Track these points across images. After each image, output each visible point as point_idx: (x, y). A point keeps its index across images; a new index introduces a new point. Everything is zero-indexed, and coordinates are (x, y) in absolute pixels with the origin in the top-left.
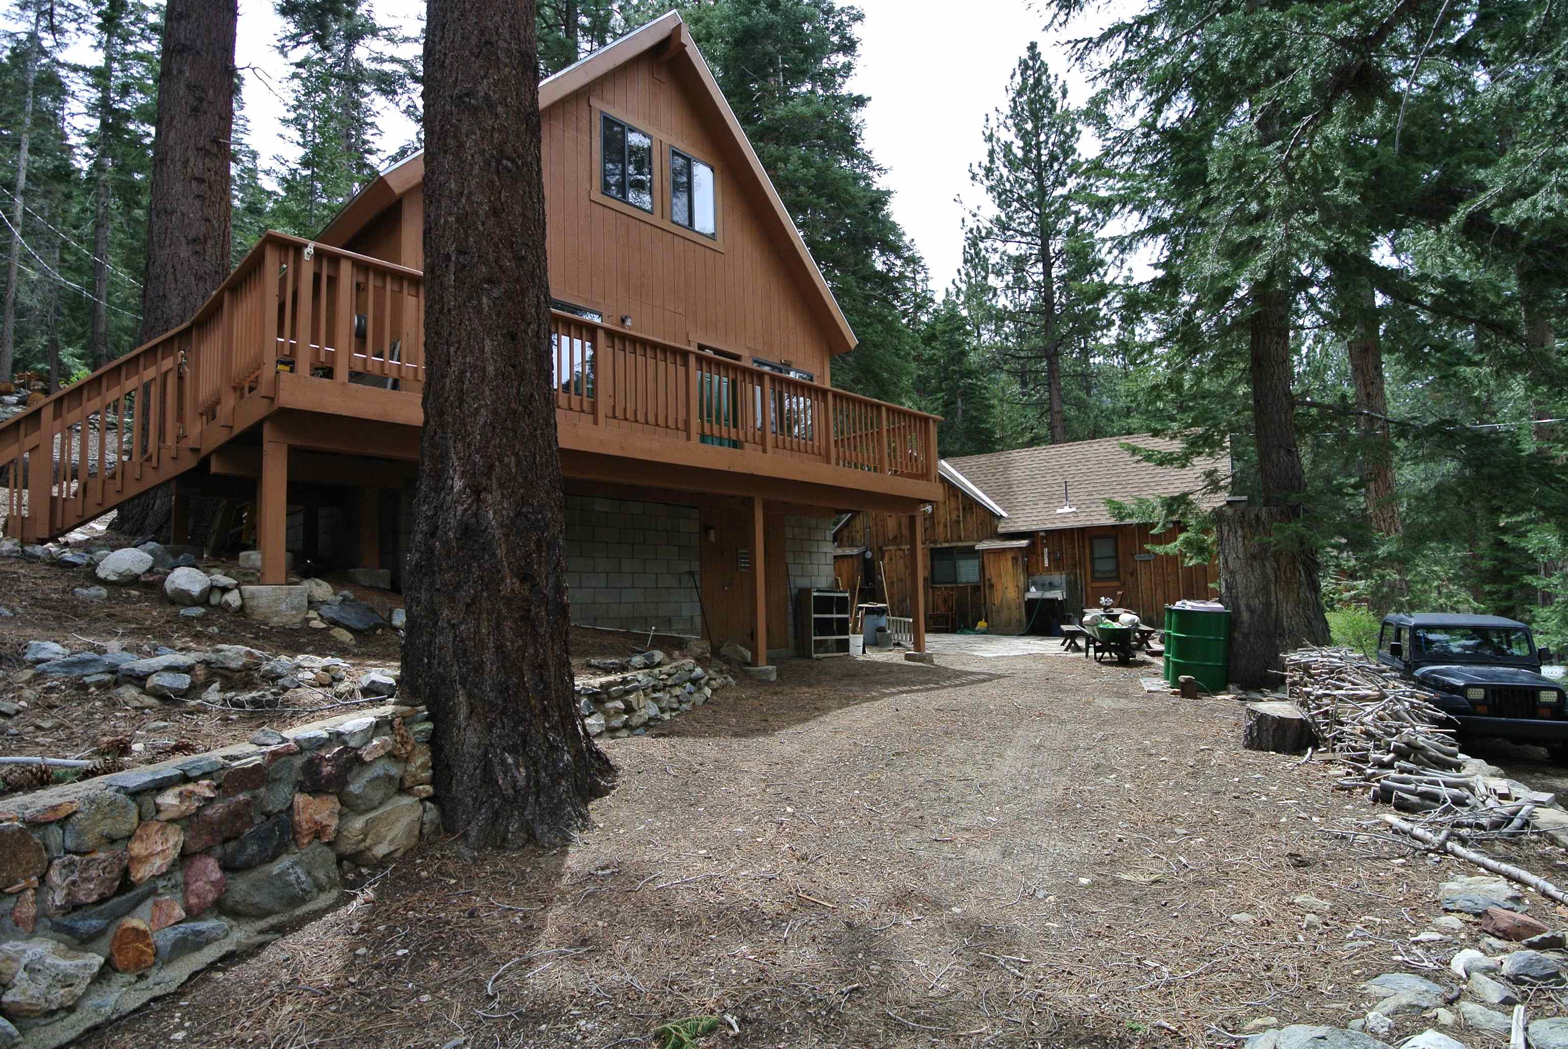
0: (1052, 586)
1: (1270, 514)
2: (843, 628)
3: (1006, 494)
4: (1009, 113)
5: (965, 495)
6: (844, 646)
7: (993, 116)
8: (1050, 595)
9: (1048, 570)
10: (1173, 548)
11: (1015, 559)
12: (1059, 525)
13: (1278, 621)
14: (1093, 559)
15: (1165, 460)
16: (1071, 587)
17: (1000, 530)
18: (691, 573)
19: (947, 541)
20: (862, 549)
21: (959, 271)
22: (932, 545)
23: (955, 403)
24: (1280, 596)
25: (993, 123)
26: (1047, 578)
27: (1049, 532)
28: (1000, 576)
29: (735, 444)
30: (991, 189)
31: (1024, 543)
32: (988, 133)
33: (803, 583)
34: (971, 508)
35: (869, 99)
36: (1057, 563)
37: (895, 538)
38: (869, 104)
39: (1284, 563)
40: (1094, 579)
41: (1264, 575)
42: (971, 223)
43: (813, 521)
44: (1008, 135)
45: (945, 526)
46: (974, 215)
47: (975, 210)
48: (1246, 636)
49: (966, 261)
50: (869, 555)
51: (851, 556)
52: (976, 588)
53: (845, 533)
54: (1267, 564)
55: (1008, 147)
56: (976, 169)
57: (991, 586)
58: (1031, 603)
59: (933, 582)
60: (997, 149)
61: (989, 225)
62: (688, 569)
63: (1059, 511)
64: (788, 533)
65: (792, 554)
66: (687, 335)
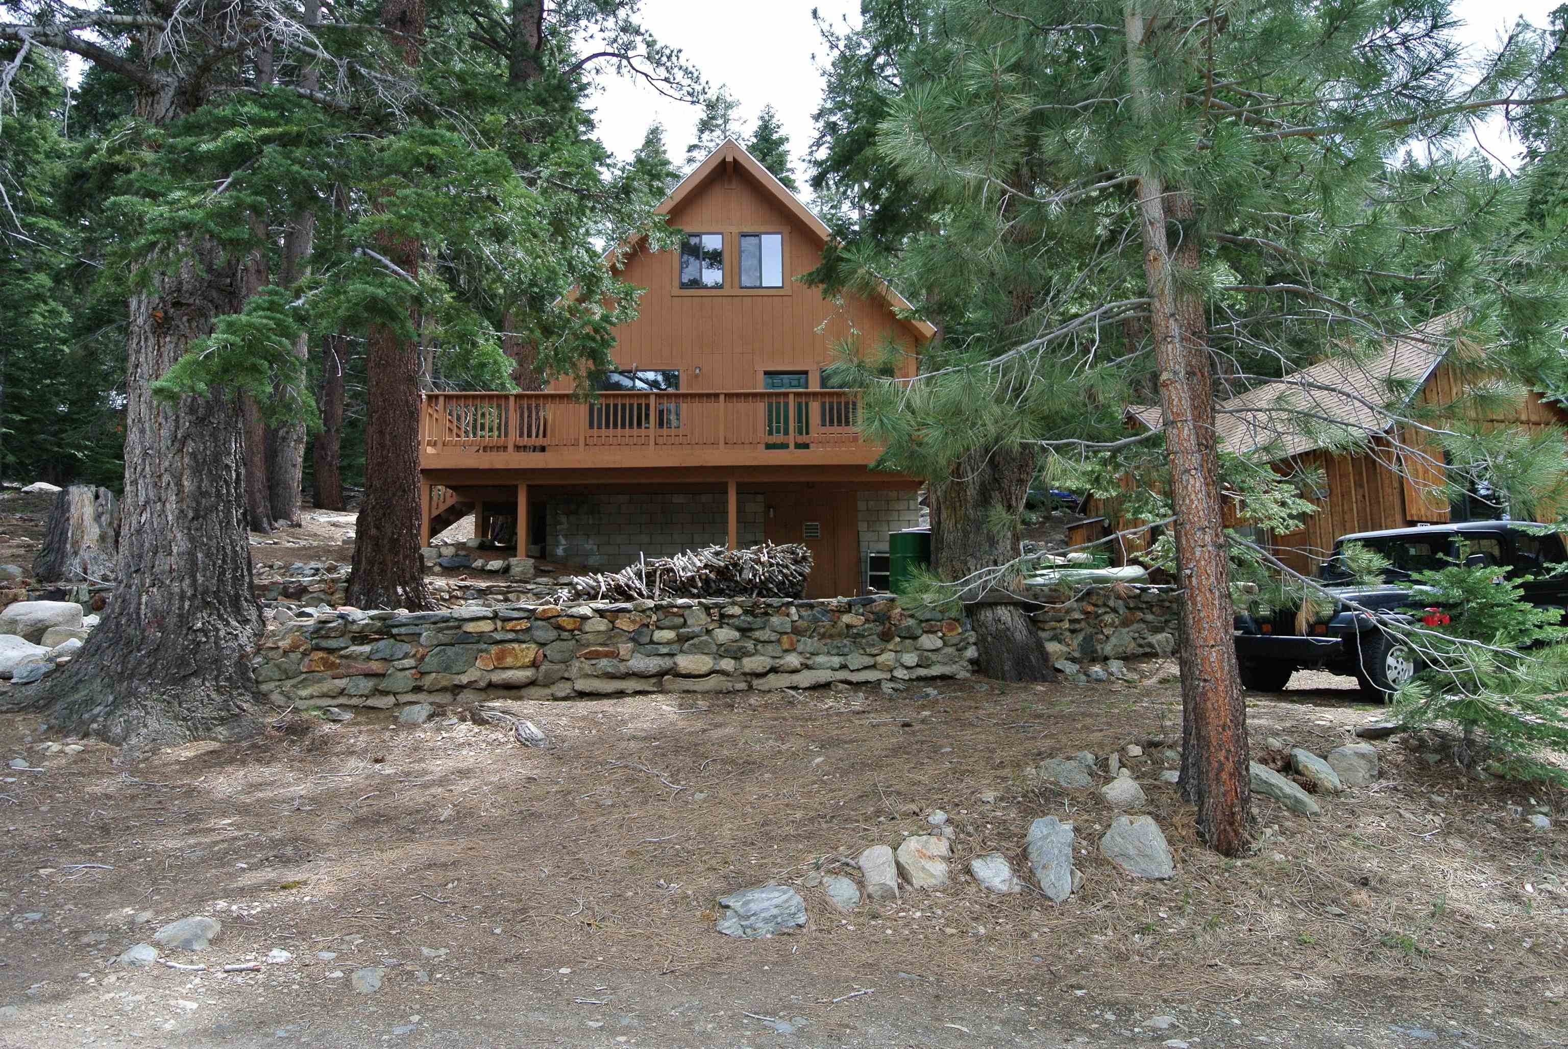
24: (946, 515)
29: (807, 446)
64: (861, 506)
65: (865, 525)
66: (754, 367)
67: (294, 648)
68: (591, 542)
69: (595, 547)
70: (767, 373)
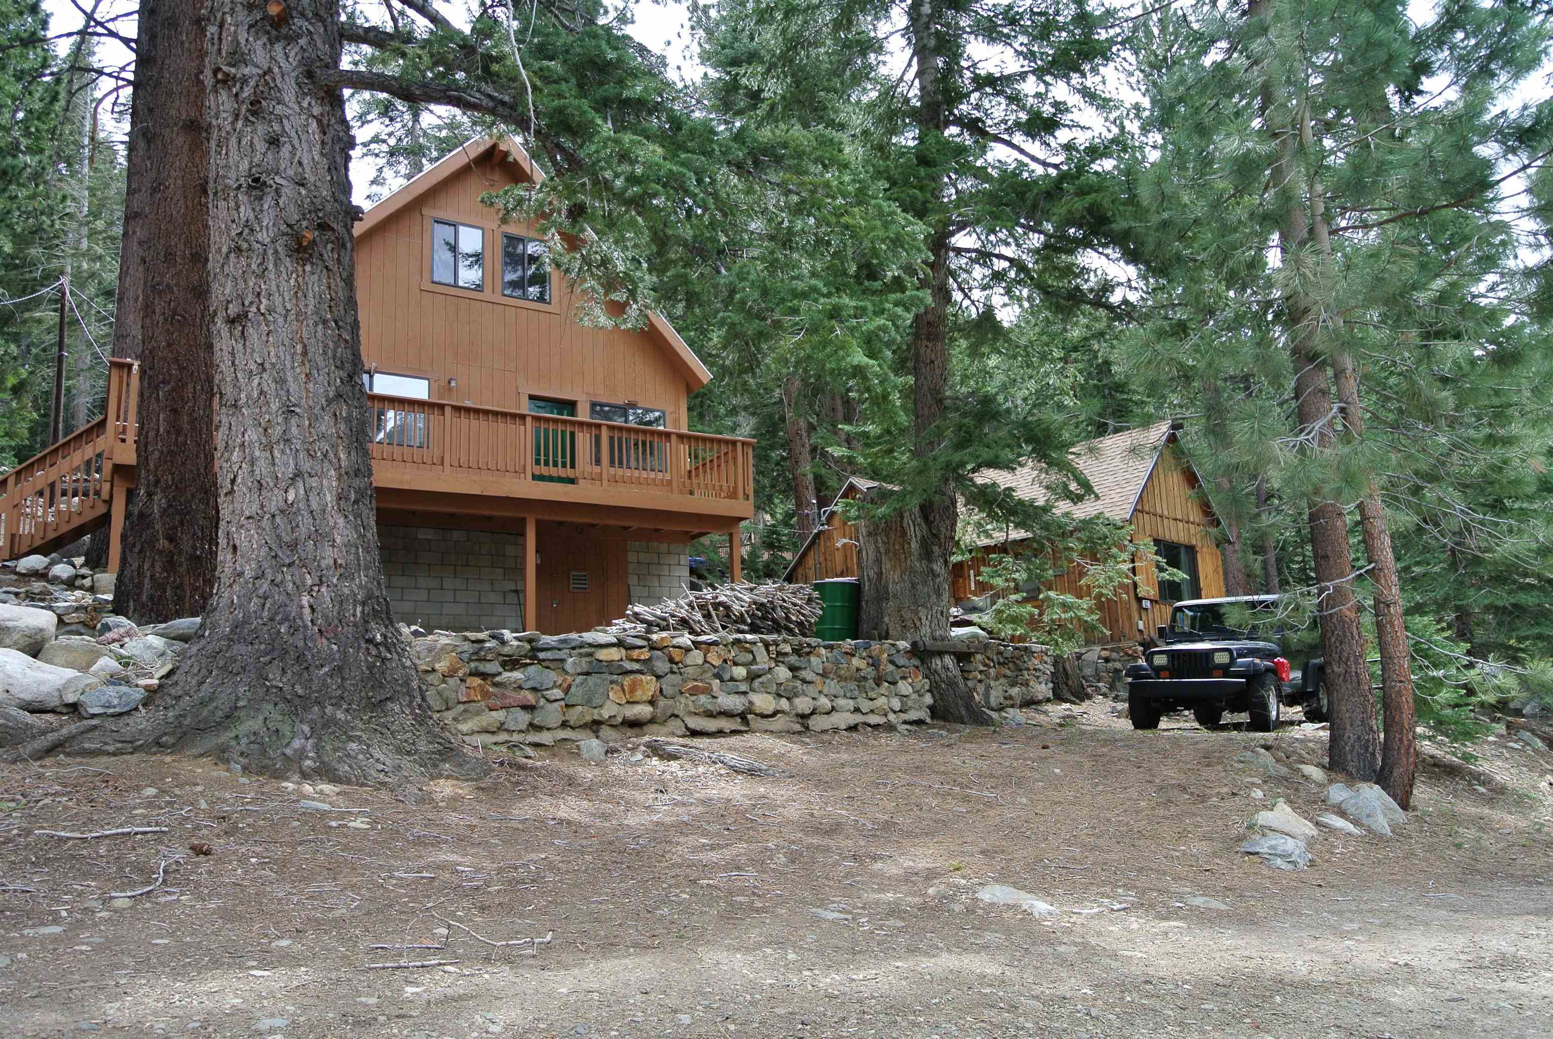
9: (974, 593)
13: (886, 587)
18: (517, 592)
24: (888, 566)
29: (572, 481)
41: (877, 549)
43: (664, 547)
62: (514, 588)
64: (632, 557)
65: (636, 577)
66: (517, 388)
67: (451, 673)
70: (532, 397)
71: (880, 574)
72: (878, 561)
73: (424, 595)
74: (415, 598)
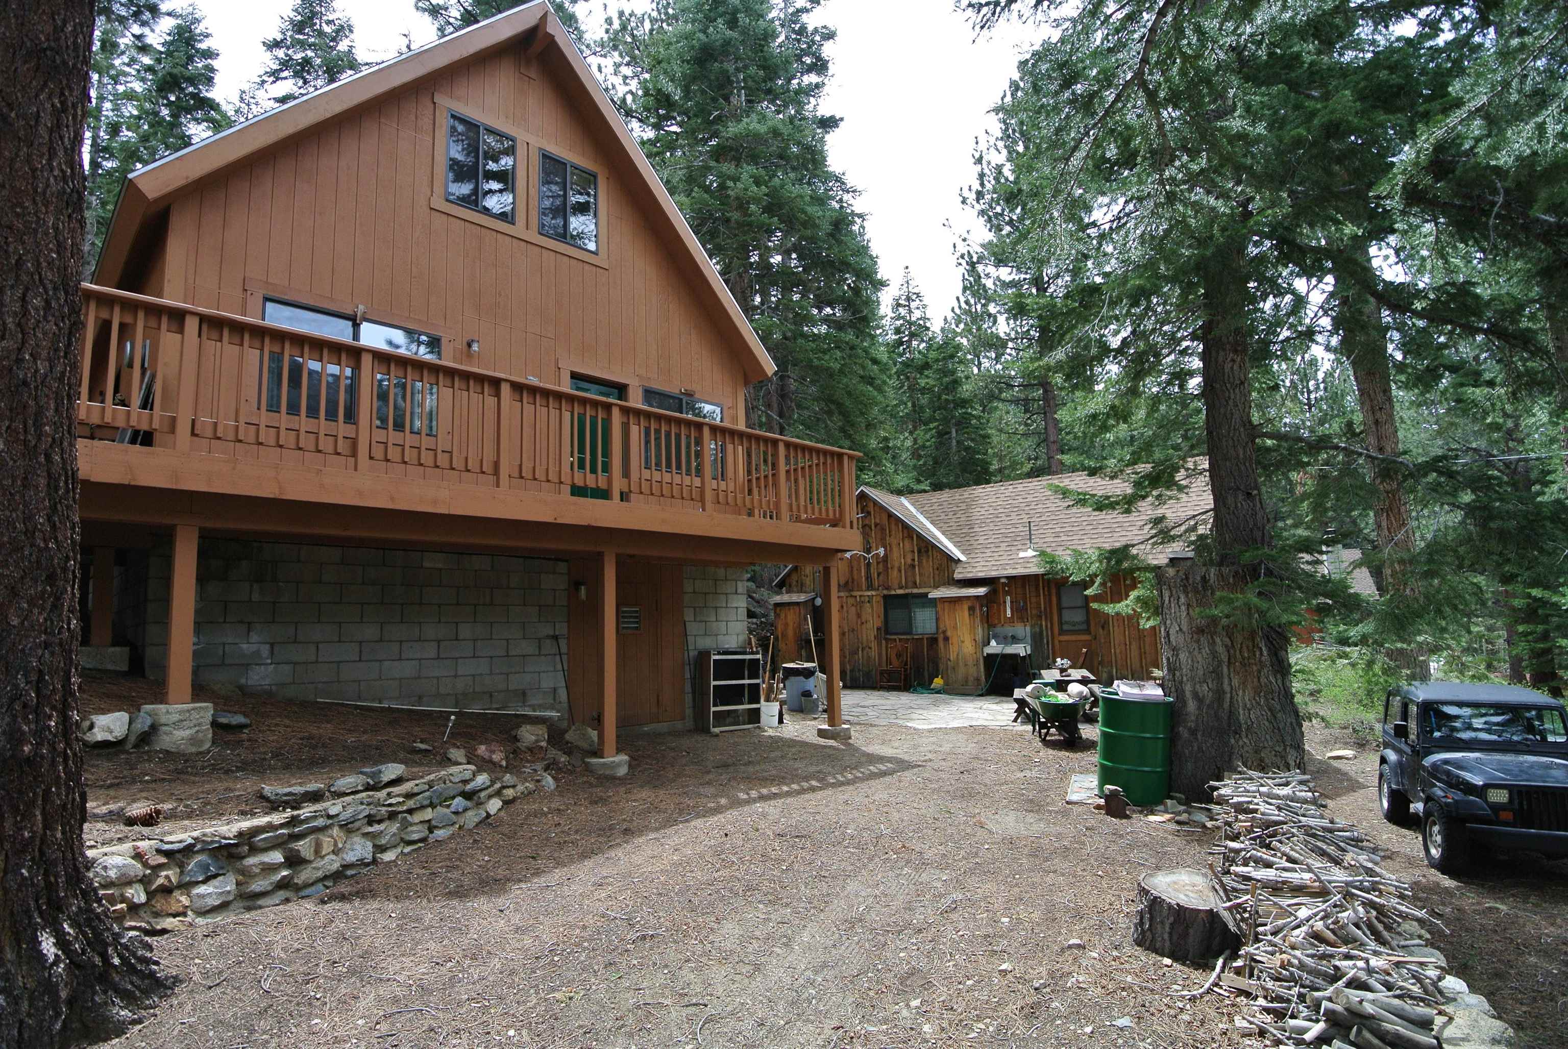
0: (1015, 639)
1: (1221, 576)
2: (754, 694)
3: (967, 534)
4: (1000, 135)
5: (920, 537)
6: (755, 716)
7: (983, 138)
8: (1011, 649)
9: (1011, 621)
10: (1125, 606)
11: (971, 609)
12: (1021, 571)
13: (1232, 713)
14: (1060, 609)
15: (1103, 505)
16: (1037, 640)
17: (957, 576)
18: (555, 638)
19: (901, 588)
20: (812, 595)
21: (958, 299)
22: (885, 592)
23: (949, 433)
24: (1236, 682)
25: (983, 146)
26: (1009, 630)
27: (1011, 579)
28: (955, 628)
30: (982, 213)
31: (981, 591)
32: (977, 155)
33: (705, 643)
34: (927, 551)
35: (842, 119)
36: (1021, 613)
37: (847, 583)
38: (842, 124)
39: (1239, 639)
40: (1062, 632)
41: (1214, 654)
42: (962, 248)
43: (721, 572)
44: (999, 157)
45: (900, 571)
46: (964, 240)
47: (965, 235)
48: (1193, 732)
49: (965, 289)
50: (818, 602)
51: (798, 604)
52: (933, 640)
53: (794, 577)
54: (1218, 640)
55: (999, 169)
56: (966, 193)
57: (946, 639)
58: (990, 659)
59: (887, 632)
60: (986, 171)
61: (980, 250)
62: (551, 633)
63: (1022, 554)
64: (688, 587)
65: (692, 611)
66: (557, 361)
68: (254, 637)
69: (265, 650)
70: (574, 376)
71: (1219, 694)
72: (1216, 673)
73: (431, 651)
74: (418, 656)
